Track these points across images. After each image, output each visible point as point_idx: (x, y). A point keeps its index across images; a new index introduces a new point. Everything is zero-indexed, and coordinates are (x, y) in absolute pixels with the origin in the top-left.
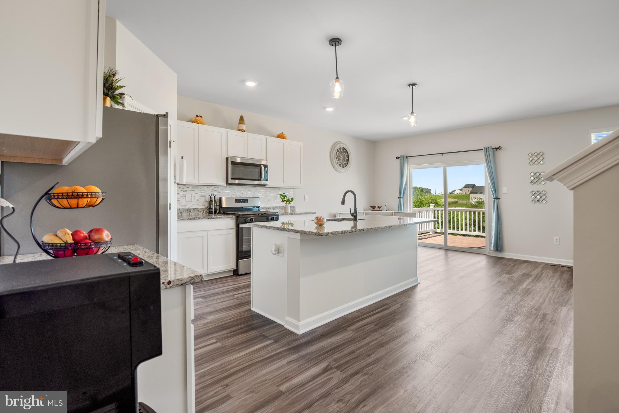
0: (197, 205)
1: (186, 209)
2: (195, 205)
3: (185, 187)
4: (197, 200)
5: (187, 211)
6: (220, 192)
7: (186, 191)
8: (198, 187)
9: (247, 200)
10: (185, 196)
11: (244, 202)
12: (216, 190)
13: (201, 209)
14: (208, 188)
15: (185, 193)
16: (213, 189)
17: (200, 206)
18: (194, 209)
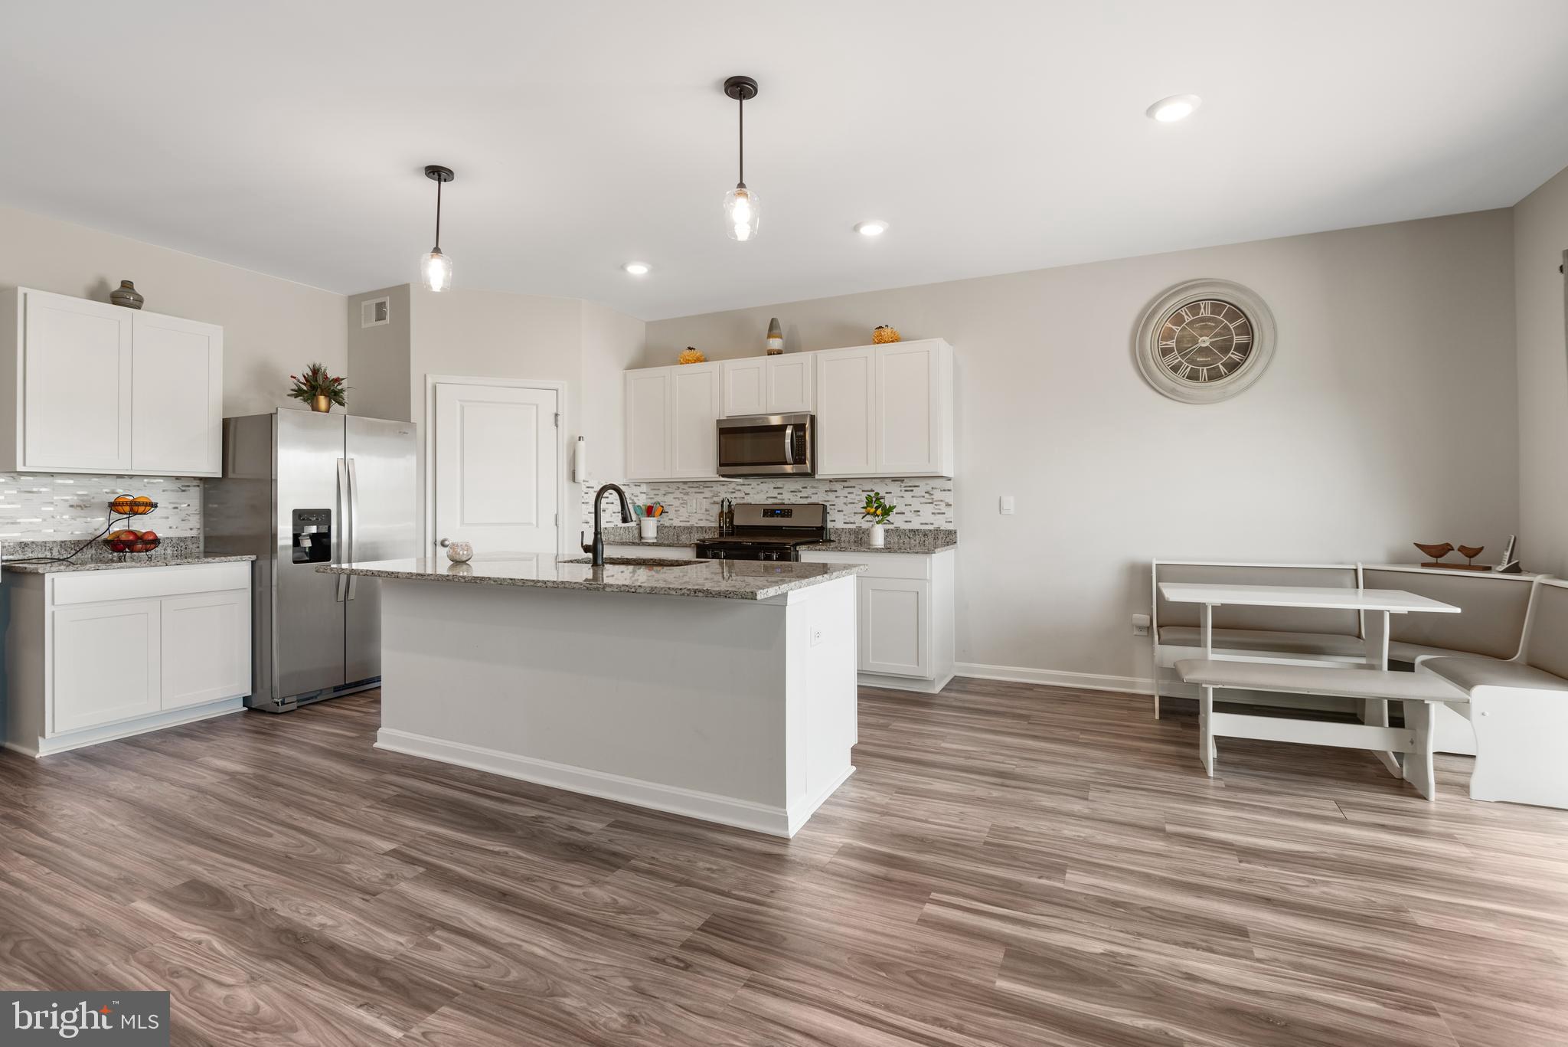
0: (707, 520)
1: (685, 528)
2: (702, 520)
3: (685, 487)
4: (706, 510)
5: (686, 531)
6: (748, 494)
7: (687, 494)
8: (708, 484)
9: (791, 510)
10: (686, 504)
11: (783, 516)
12: (740, 490)
13: (709, 527)
14: (725, 487)
15: (685, 497)
16: (734, 489)
17: (711, 522)
18: (697, 528)
